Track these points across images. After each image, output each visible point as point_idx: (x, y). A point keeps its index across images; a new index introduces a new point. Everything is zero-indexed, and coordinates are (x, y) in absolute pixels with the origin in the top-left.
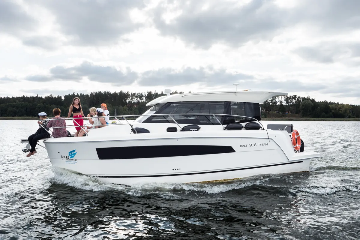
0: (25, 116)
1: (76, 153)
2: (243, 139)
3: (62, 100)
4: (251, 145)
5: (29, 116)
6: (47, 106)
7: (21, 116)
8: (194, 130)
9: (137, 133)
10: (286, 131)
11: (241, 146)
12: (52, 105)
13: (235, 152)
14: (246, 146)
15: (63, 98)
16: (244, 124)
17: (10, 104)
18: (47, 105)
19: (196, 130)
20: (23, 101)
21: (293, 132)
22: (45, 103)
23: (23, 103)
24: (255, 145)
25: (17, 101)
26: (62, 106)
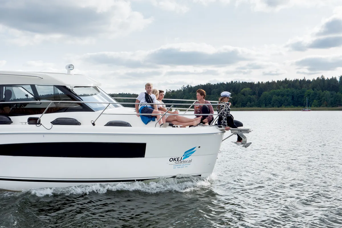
0: (292, 106)
3: (337, 81)
5: (297, 106)
6: (318, 92)
7: (287, 105)
12: (324, 91)
15: (338, 79)
17: (274, 92)
18: (318, 90)
20: (289, 87)
22: (315, 89)
23: (289, 89)
25: (281, 87)
26: (338, 92)
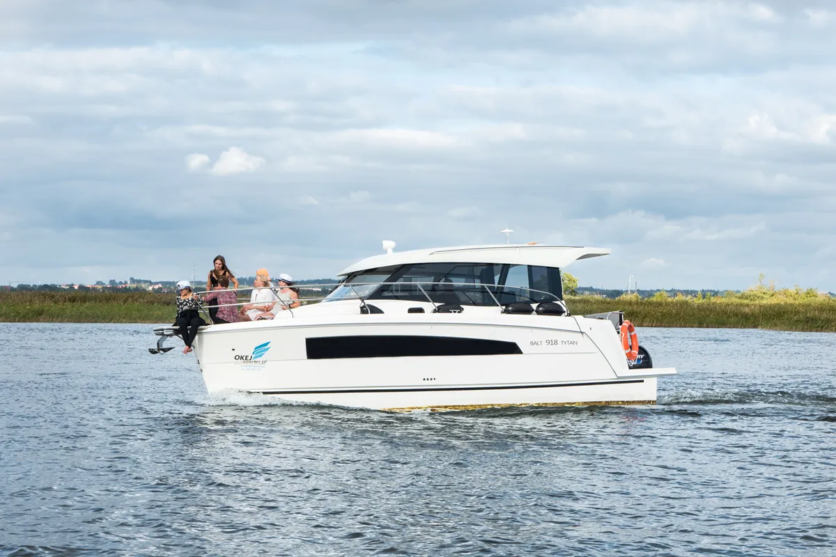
1: (268, 348)
2: (534, 330)
4: (548, 342)
8: (455, 312)
9: (371, 313)
10: (610, 321)
11: (532, 343)
13: (520, 352)
14: (539, 343)
16: (534, 306)
19: (458, 312)
21: (623, 324)
24: (556, 342)
